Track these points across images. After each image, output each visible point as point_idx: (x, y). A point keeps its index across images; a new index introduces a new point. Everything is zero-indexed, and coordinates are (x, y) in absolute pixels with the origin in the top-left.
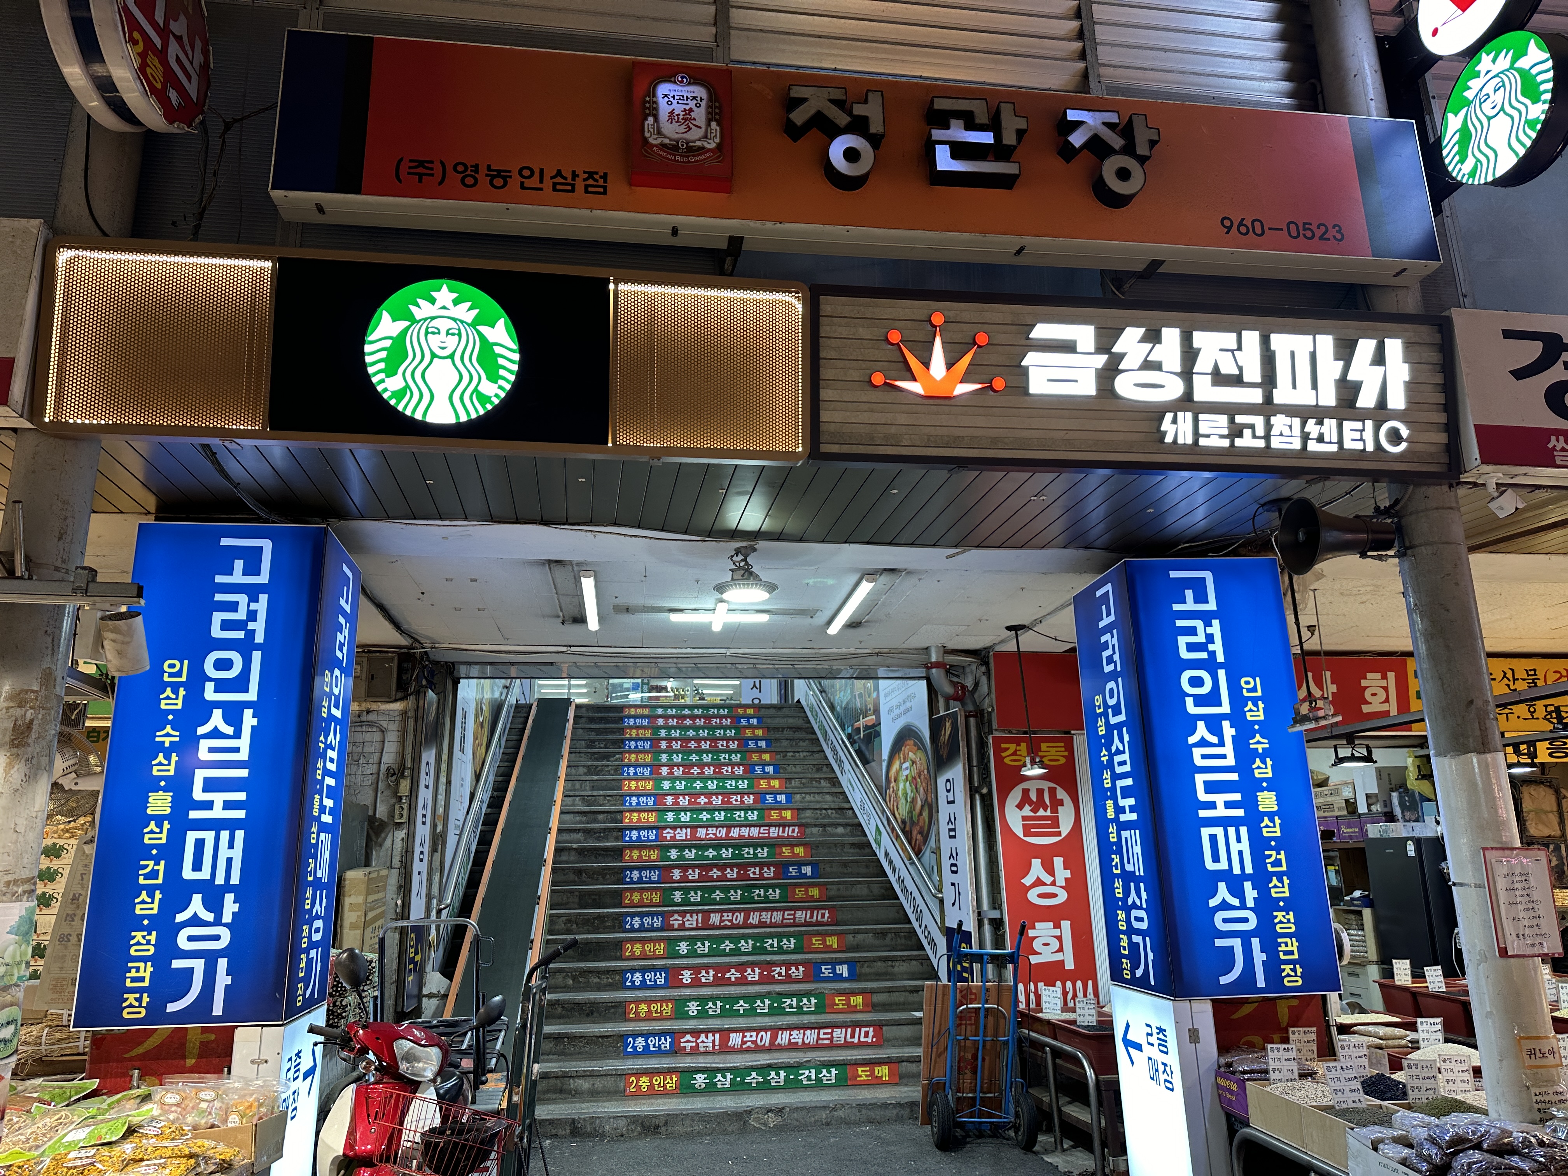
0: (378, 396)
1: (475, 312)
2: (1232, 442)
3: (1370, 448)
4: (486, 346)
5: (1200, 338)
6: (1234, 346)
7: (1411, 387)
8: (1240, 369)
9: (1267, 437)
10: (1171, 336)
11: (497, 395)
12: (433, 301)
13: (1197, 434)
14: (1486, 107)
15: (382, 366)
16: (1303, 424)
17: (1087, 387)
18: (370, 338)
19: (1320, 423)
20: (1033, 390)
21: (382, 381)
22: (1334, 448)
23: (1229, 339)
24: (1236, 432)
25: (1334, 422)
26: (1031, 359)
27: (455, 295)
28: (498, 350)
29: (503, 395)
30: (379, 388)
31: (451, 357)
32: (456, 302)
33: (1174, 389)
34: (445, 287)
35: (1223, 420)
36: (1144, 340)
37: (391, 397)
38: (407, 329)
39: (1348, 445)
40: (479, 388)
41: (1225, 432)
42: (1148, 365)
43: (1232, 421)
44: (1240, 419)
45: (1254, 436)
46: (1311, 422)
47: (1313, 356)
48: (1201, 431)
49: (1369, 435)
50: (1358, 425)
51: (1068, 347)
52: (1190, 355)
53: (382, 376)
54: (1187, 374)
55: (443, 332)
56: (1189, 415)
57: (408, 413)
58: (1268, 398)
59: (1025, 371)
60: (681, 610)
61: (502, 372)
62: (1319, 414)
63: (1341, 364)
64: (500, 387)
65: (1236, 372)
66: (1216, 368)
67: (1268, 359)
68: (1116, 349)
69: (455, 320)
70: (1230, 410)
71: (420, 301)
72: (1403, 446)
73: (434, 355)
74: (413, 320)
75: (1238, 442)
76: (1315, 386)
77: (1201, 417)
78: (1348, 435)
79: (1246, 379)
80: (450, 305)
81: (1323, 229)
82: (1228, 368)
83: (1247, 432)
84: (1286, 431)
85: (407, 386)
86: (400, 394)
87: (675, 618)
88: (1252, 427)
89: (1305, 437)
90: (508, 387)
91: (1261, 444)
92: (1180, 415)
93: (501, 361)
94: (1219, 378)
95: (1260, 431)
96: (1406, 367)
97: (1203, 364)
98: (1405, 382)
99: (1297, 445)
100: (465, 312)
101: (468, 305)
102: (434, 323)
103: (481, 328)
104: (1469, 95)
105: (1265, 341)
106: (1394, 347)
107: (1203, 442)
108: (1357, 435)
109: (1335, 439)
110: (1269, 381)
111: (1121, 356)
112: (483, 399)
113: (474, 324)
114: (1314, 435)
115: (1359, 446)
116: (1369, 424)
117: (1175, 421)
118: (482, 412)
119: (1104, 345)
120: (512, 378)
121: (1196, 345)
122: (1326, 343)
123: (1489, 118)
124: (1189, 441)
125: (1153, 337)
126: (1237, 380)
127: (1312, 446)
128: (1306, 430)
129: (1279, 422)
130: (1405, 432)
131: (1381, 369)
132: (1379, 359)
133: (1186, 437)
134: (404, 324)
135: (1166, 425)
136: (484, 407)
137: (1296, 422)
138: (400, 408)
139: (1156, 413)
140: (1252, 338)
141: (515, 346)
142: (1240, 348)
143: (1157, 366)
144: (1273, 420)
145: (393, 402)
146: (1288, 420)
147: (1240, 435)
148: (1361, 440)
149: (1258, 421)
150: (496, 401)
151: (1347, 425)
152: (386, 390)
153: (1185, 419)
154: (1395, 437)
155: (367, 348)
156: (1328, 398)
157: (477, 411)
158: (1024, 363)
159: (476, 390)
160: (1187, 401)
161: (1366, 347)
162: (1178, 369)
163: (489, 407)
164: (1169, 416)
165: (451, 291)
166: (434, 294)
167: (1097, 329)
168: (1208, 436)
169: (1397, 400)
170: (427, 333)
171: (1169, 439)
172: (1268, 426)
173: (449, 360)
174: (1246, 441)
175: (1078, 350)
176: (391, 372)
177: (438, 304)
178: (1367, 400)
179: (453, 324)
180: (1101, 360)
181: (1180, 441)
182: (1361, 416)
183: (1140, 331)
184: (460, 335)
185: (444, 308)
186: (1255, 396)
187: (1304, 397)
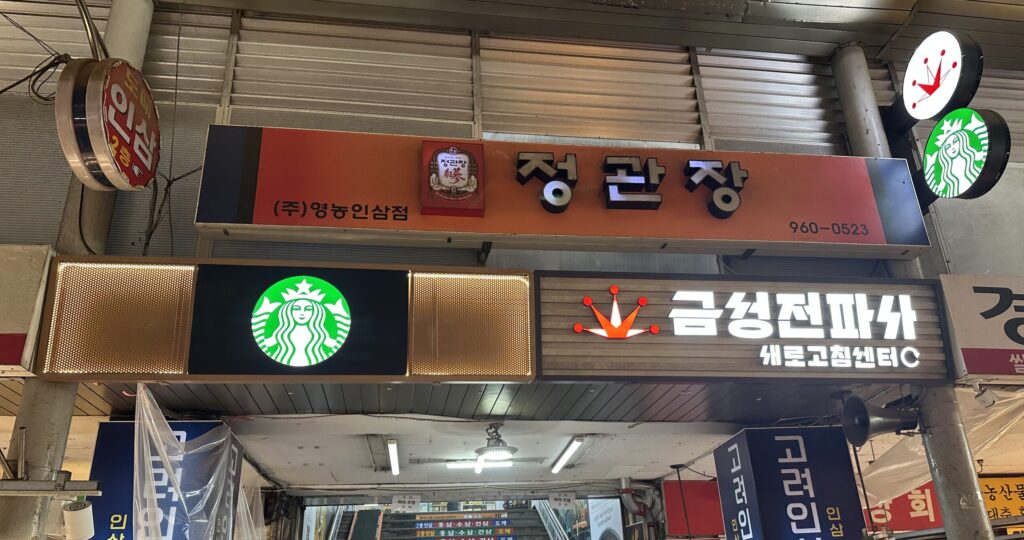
0: (259, 350)
1: (323, 296)
2: (807, 364)
3: (896, 364)
4: (330, 316)
5: (781, 298)
6: (803, 302)
7: (918, 324)
8: (808, 316)
9: (829, 360)
10: (762, 297)
11: (336, 347)
12: (297, 289)
13: (783, 359)
14: (950, 151)
15: (262, 331)
16: (852, 351)
17: (711, 330)
18: (256, 313)
19: (862, 349)
20: (677, 333)
21: (263, 341)
22: (873, 366)
23: (800, 298)
24: (809, 356)
25: (871, 349)
26: (674, 313)
27: (310, 286)
28: (337, 318)
29: (339, 346)
30: (260, 346)
31: (307, 324)
32: (311, 290)
33: (766, 331)
34: (304, 281)
35: (799, 349)
36: (746, 299)
37: (267, 351)
38: (279, 307)
39: (882, 363)
40: (325, 343)
41: (802, 357)
42: (749, 316)
43: (805, 350)
44: (811, 348)
45: (821, 359)
46: (857, 349)
47: (854, 308)
48: (786, 357)
49: (894, 356)
50: (887, 350)
51: (697, 305)
52: (775, 309)
53: (262, 337)
54: (774, 321)
55: (303, 309)
56: (778, 347)
57: (278, 360)
58: (828, 334)
59: (671, 321)
60: (455, 461)
61: (340, 332)
62: (860, 343)
63: (872, 312)
64: (338, 342)
65: (806, 318)
66: (793, 315)
67: (826, 309)
68: (728, 306)
69: (310, 300)
70: (804, 343)
71: (289, 290)
72: (917, 363)
73: (296, 323)
74: (284, 302)
75: (811, 364)
76: (857, 326)
77: (785, 348)
78: (881, 358)
79: (813, 323)
80: (307, 291)
81: (854, 227)
82: (800, 316)
83: (816, 357)
84: (841, 356)
85: (278, 344)
86: (274, 349)
87: (450, 466)
88: (819, 353)
89: (854, 359)
90: (343, 341)
91: (826, 364)
92: (772, 347)
93: (339, 325)
94: (795, 323)
95: (824, 356)
96: (914, 312)
97: (784, 314)
98: (915, 322)
99: (848, 364)
100: (316, 296)
101: (318, 291)
102: (296, 303)
103: (327, 305)
104: (939, 144)
105: (823, 299)
106: (905, 300)
107: (788, 364)
108: (887, 357)
109: (873, 360)
110: (827, 324)
111: (731, 311)
112: (327, 349)
113: (323, 303)
114: (859, 357)
115: (888, 364)
116: (894, 350)
117: (768, 351)
118: (326, 358)
119: (720, 303)
120: (346, 335)
121: (779, 302)
122: (862, 299)
123: (952, 159)
124: (779, 363)
125: (751, 298)
126: (806, 324)
127: (859, 365)
128: (854, 354)
129: (836, 349)
130: (917, 354)
131: (897, 315)
132: (896, 307)
133: (776, 361)
134: (278, 304)
135: (763, 353)
136: (327, 354)
137: (847, 349)
138: (273, 358)
139: (757, 345)
140: (814, 297)
141: (348, 315)
142: (807, 303)
143: (754, 316)
144: (832, 349)
145: (268, 354)
146: (841, 349)
147: (811, 358)
148: (890, 360)
149: (823, 349)
150: (335, 351)
151: (880, 351)
152: (264, 346)
153: (775, 349)
154: (911, 357)
155: (253, 320)
156: (866, 333)
157: (322, 357)
158: (670, 316)
159: (322, 344)
160: (776, 338)
161: (887, 301)
162: (768, 318)
163: (331, 355)
164: (765, 348)
165: (308, 282)
166: (298, 285)
167: (715, 293)
168: (791, 360)
169: (910, 334)
170: (292, 309)
171: (766, 362)
172: (829, 353)
173: (306, 327)
174: (815, 363)
175: (704, 306)
176: (268, 335)
177: (300, 291)
178: (891, 334)
179: (309, 303)
180: (719, 313)
181: (773, 364)
182: (888, 344)
183: (742, 295)
184: (313, 310)
185: (303, 293)
186: (819, 334)
187: (850, 333)
